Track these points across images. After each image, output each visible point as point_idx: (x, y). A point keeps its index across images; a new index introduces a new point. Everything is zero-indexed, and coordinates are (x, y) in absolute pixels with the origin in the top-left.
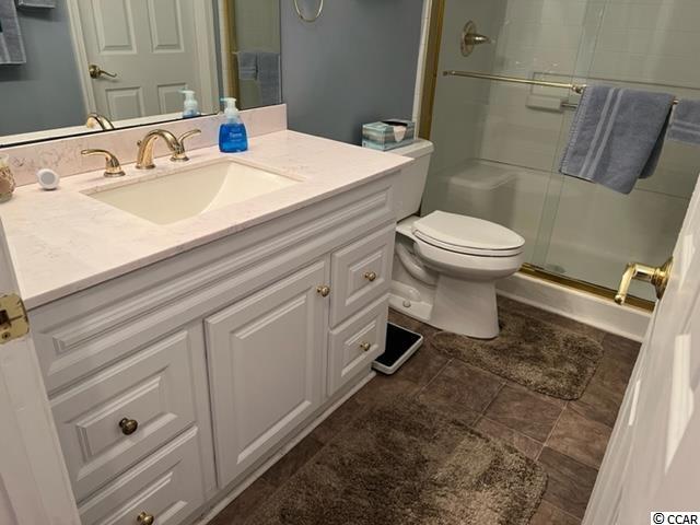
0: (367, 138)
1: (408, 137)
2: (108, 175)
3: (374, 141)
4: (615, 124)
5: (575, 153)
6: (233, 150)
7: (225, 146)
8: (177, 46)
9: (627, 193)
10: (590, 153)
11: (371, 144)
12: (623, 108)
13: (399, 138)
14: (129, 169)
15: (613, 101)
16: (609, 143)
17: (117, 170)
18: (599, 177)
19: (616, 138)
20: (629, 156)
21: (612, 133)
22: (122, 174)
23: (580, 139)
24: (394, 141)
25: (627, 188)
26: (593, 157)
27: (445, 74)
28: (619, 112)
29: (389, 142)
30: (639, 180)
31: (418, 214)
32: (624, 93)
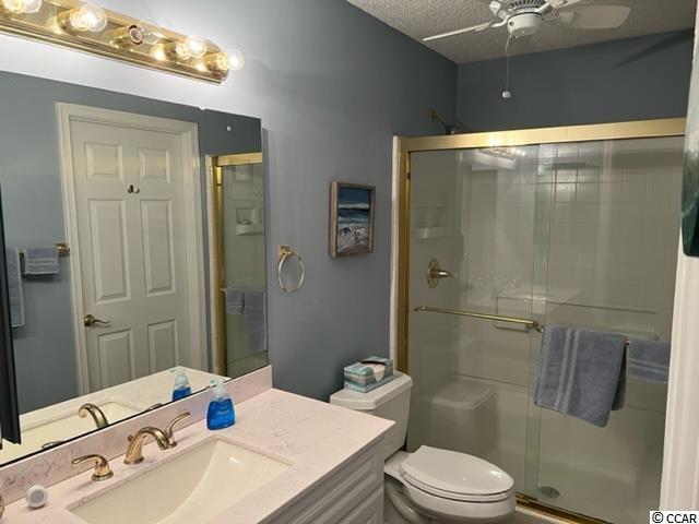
0: (349, 380)
1: (388, 375)
2: (96, 477)
3: (355, 383)
4: (578, 361)
5: (547, 387)
6: (221, 426)
7: (213, 422)
8: (169, 288)
9: (604, 425)
10: (561, 388)
11: (353, 386)
12: (582, 347)
13: (378, 378)
14: (117, 465)
15: (572, 341)
16: (576, 378)
17: (105, 471)
18: (573, 409)
19: (581, 373)
20: (597, 391)
21: (577, 370)
22: (110, 474)
23: (549, 374)
24: (374, 381)
25: (602, 421)
26: (564, 391)
27: (416, 310)
28: (579, 351)
29: (370, 382)
30: (612, 412)
31: (404, 449)
32: (581, 333)
